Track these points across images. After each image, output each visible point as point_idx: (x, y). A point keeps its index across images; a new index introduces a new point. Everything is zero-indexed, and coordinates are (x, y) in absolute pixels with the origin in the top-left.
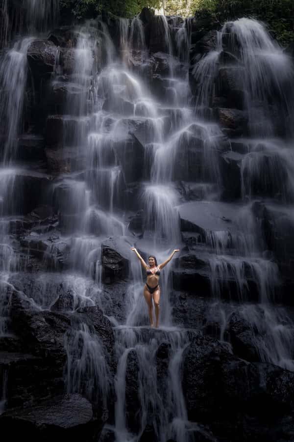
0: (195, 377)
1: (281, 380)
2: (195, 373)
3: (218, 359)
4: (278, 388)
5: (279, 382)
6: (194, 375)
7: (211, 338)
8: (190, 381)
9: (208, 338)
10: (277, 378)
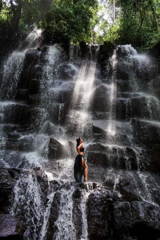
0: (96, 211)
1: (154, 213)
2: (96, 208)
3: (111, 199)
4: (152, 218)
5: (152, 214)
6: (96, 209)
7: (107, 187)
8: (92, 213)
9: (105, 187)
10: (151, 212)
